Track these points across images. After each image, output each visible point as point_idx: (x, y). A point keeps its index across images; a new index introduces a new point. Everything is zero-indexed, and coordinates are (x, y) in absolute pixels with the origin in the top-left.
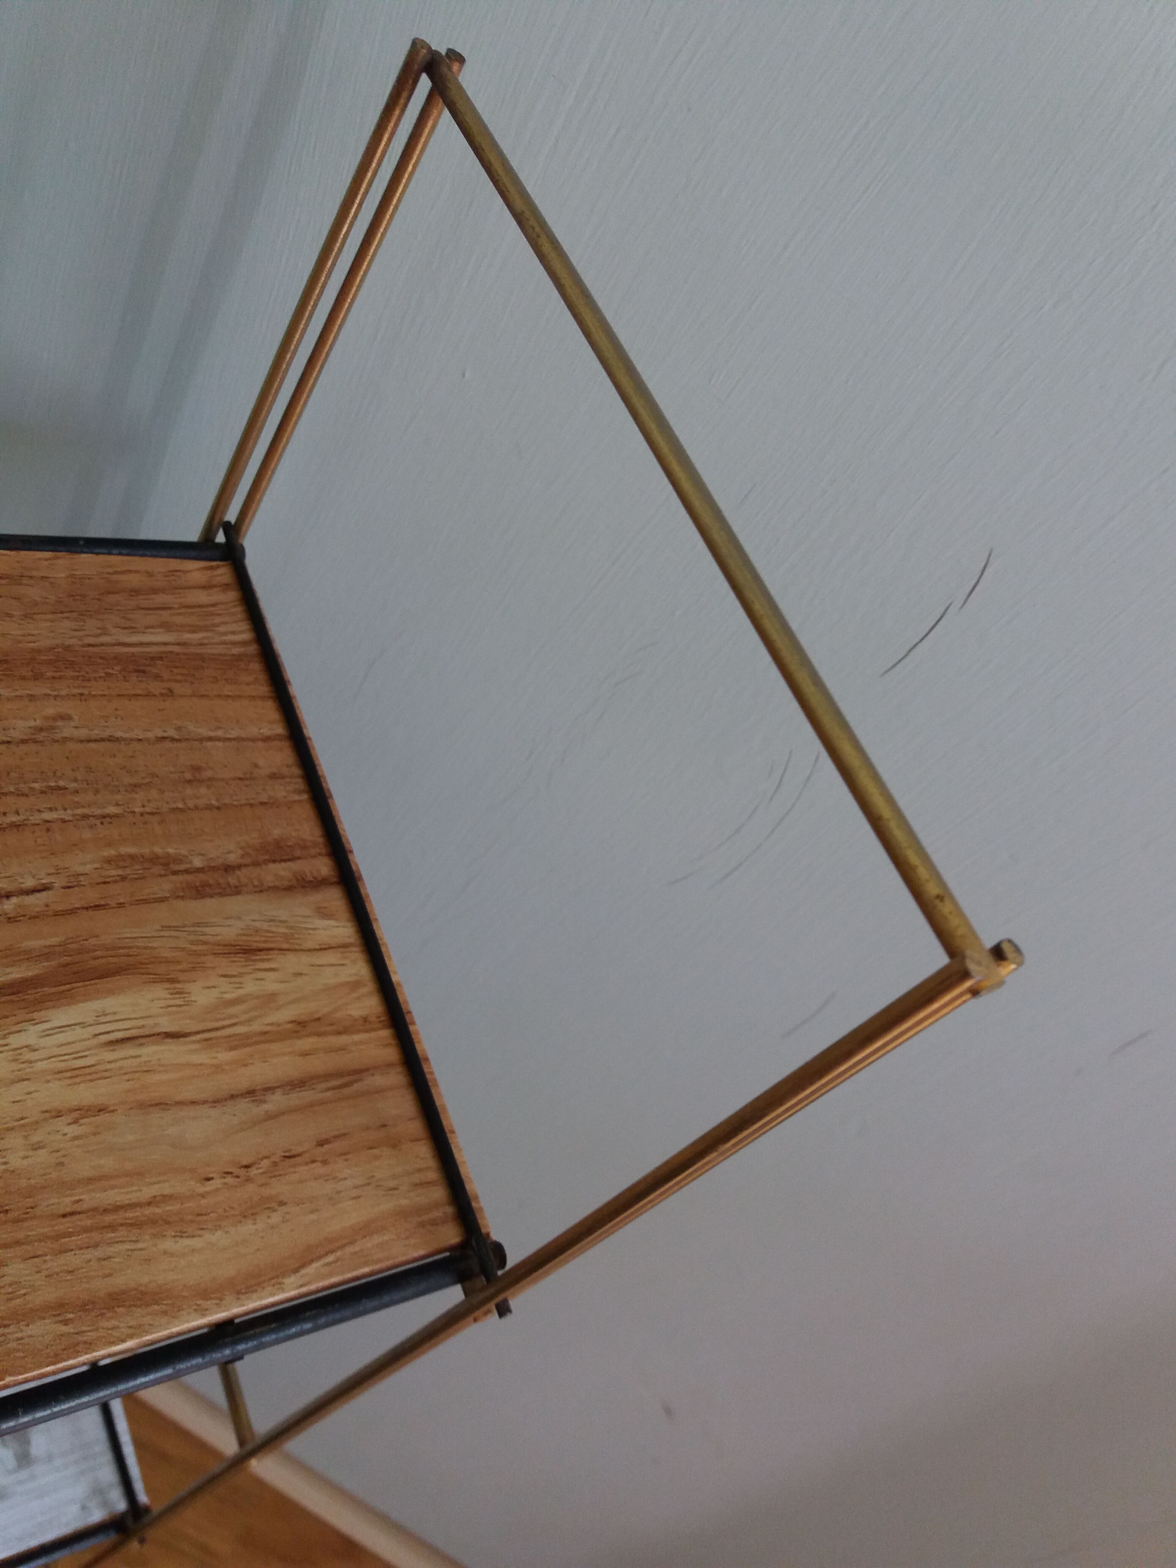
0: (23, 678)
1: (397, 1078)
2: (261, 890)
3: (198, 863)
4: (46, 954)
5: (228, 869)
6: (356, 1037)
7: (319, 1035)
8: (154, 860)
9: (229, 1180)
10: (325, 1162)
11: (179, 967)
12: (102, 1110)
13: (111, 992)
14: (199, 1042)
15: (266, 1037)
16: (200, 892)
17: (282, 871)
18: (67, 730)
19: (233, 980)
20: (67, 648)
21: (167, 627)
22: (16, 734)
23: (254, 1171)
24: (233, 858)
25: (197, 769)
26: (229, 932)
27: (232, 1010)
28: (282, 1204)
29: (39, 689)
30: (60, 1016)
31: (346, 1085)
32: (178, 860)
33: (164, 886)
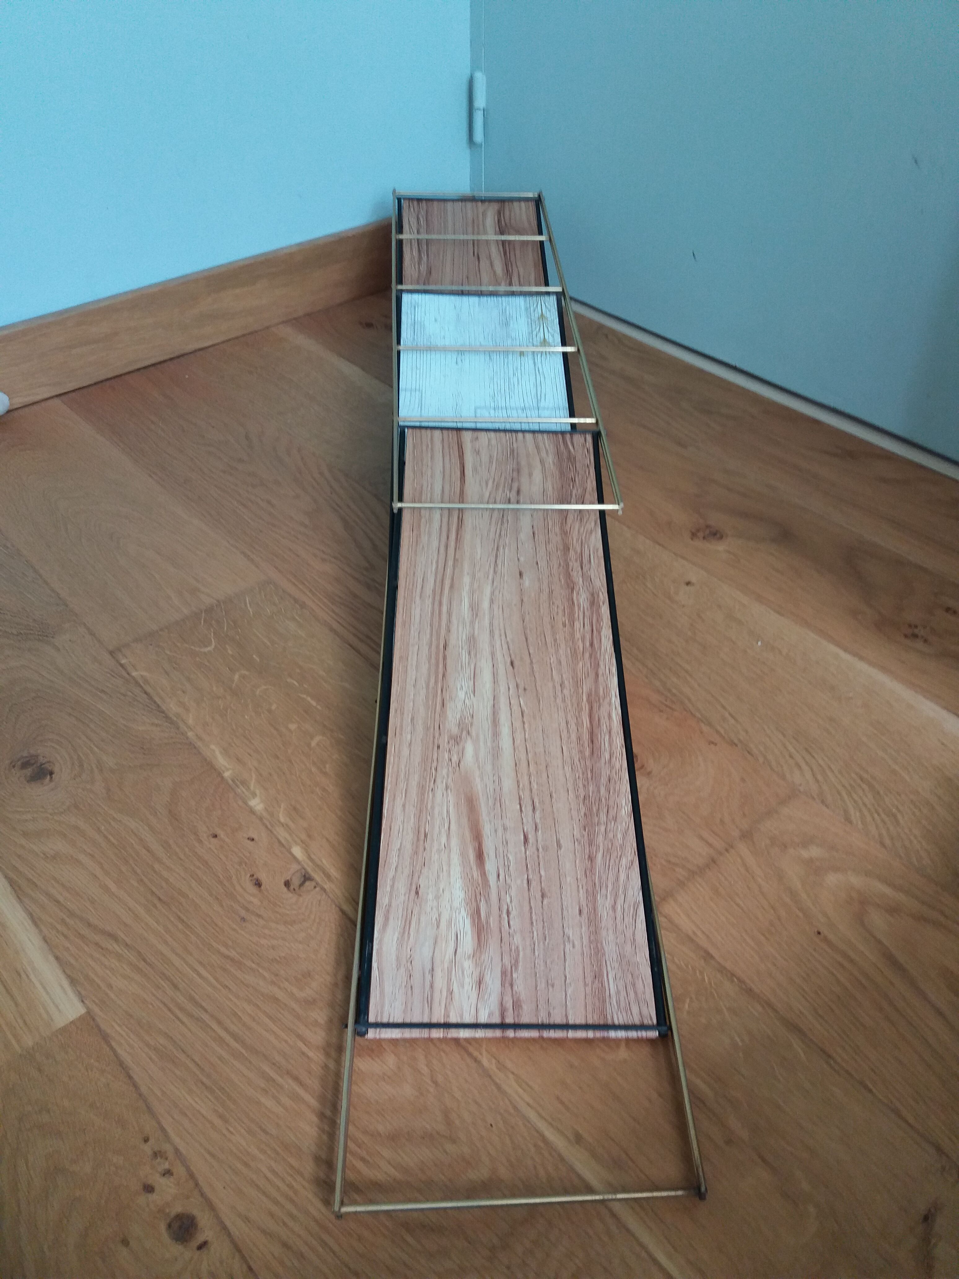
0: (589, 937)
1: (426, 1020)
2: (502, 994)
3: (515, 975)
4: (487, 922)
5: (512, 985)
6: (443, 1011)
7: (446, 998)
8: (517, 961)
9: (409, 956)
10: (405, 986)
11: (477, 959)
12: (438, 927)
13: (473, 938)
14: (452, 958)
15: (449, 980)
16: (504, 973)
17: (509, 1005)
18: (568, 947)
19: (471, 975)
20: (604, 954)
21: (618, 992)
22: (566, 930)
23: (409, 964)
24: (515, 988)
25: (553, 986)
26: (487, 978)
27: (460, 972)
28: (397, 970)
29: (586, 941)
30: (468, 922)
31: (428, 1001)
32: (516, 968)
33: (506, 960)
